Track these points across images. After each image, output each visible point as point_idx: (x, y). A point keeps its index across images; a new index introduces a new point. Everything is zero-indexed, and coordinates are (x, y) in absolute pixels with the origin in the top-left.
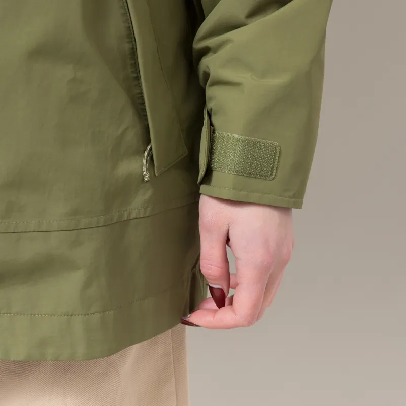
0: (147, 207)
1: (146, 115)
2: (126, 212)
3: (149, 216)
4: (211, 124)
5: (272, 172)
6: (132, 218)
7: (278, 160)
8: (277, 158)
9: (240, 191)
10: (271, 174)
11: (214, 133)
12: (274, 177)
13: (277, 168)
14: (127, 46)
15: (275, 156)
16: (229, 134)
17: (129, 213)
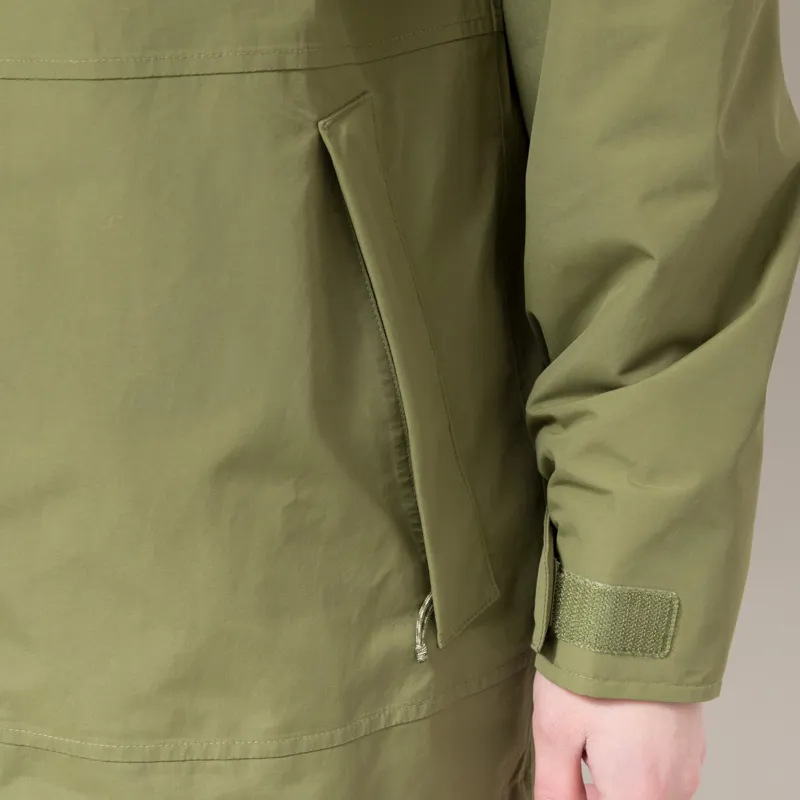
0: (421, 704)
1: (423, 544)
2: (382, 716)
3: (425, 718)
4: (556, 555)
5: (664, 645)
6: (394, 724)
7: (676, 622)
8: (674, 620)
9: (606, 680)
10: (663, 649)
11: (561, 571)
12: (668, 654)
13: (674, 637)
14: (393, 435)
15: (670, 616)
16: (587, 580)
17: (390, 715)
